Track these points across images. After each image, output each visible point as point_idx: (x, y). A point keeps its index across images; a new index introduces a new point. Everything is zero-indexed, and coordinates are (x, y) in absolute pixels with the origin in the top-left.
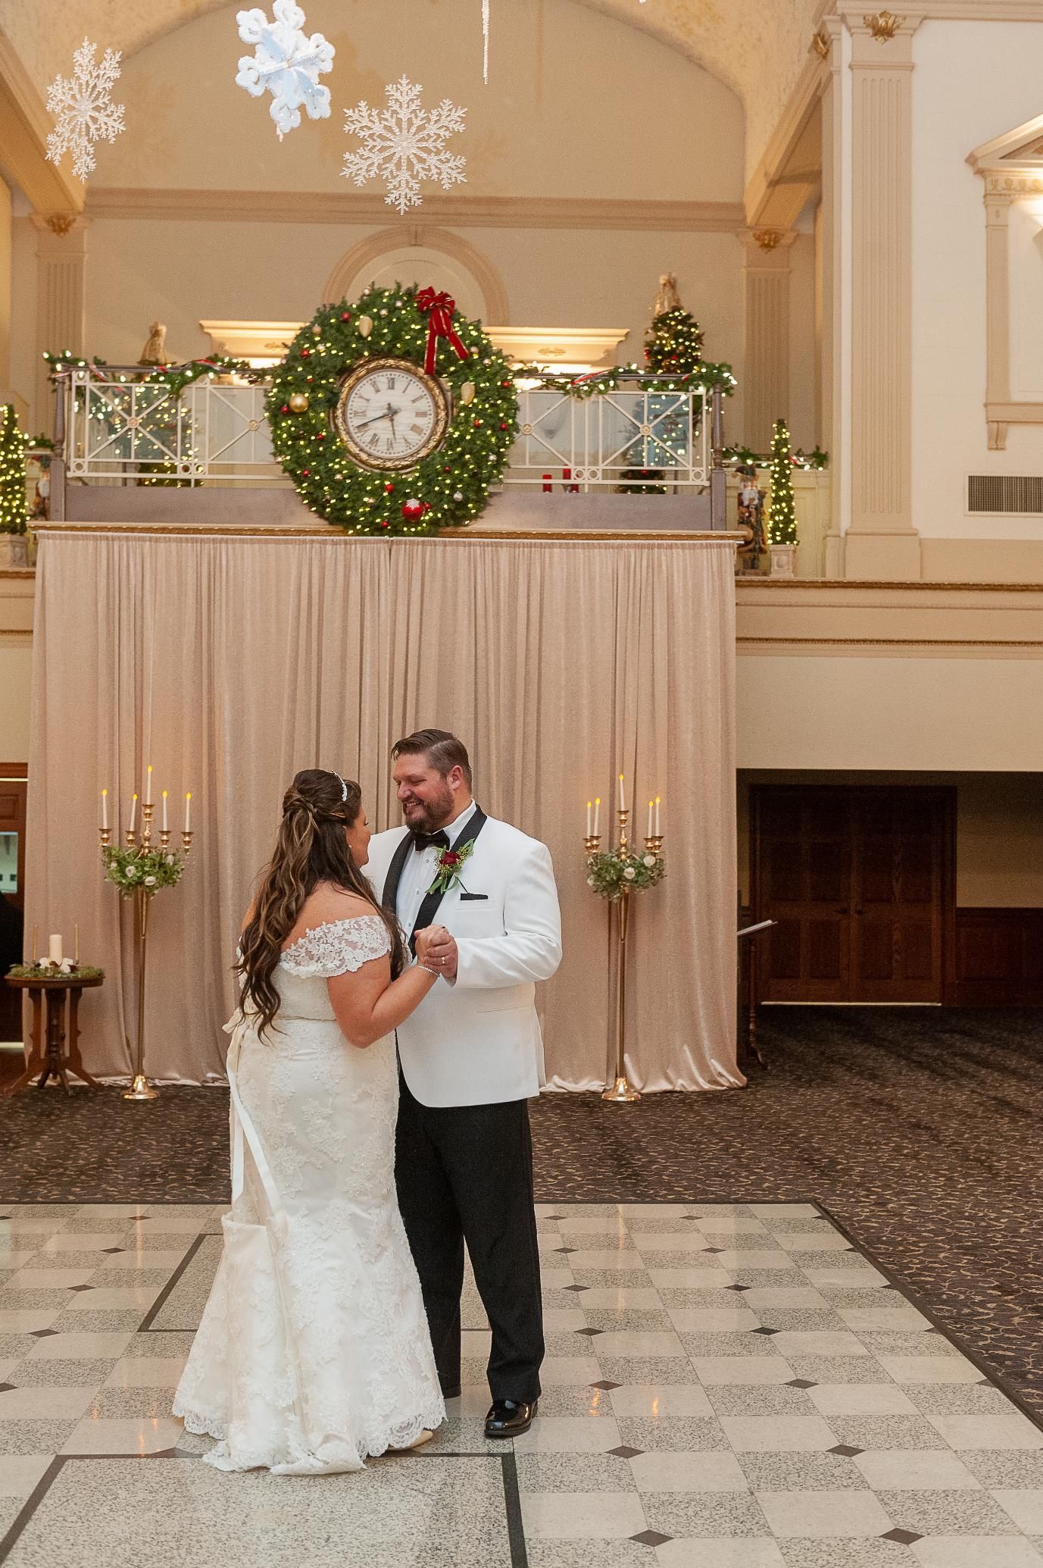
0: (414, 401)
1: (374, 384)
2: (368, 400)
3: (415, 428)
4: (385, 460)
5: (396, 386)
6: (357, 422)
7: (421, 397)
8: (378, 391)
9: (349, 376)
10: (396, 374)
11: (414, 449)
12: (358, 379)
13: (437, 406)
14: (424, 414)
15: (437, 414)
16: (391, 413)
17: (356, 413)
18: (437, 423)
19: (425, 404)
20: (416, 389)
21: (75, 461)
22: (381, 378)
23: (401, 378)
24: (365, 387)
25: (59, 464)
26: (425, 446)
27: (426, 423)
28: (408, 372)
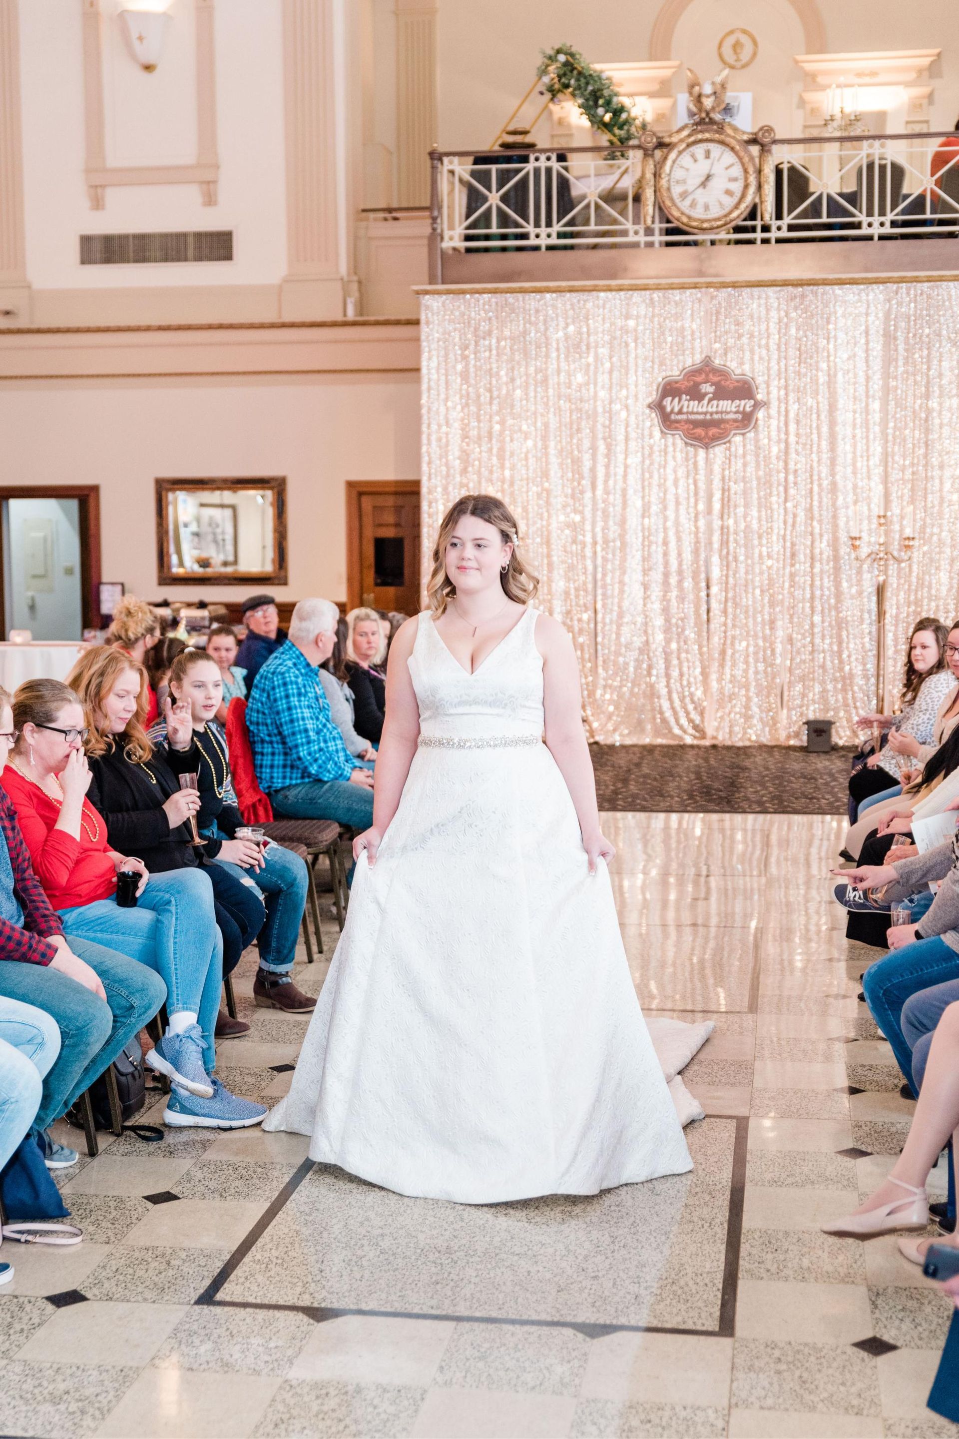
0: (727, 168)
1: (693, 156)
2: (687, 170)
3: (729, 193)
4: (703, 221)
5: (712, 155)
6: (679, 189)
7: (732, 165)
8: (696, 161)
9: (672, 149)
10: (711, 146)
11: (727, 210)
12: (680, 153)
13: (746, 171)
14: (735, 180)
15: (746, 179)
16: (707, 181)
17: (678, 182)
18: (746, 186)
19: (737, 171)
20: (729, 158)
21: (447, 234)
22: (699, 150)
23: (715, 149)
24: (686, 159)
25: (435, 237)
26: (736, 207)
27: (737, 187)
28: (722, 143)
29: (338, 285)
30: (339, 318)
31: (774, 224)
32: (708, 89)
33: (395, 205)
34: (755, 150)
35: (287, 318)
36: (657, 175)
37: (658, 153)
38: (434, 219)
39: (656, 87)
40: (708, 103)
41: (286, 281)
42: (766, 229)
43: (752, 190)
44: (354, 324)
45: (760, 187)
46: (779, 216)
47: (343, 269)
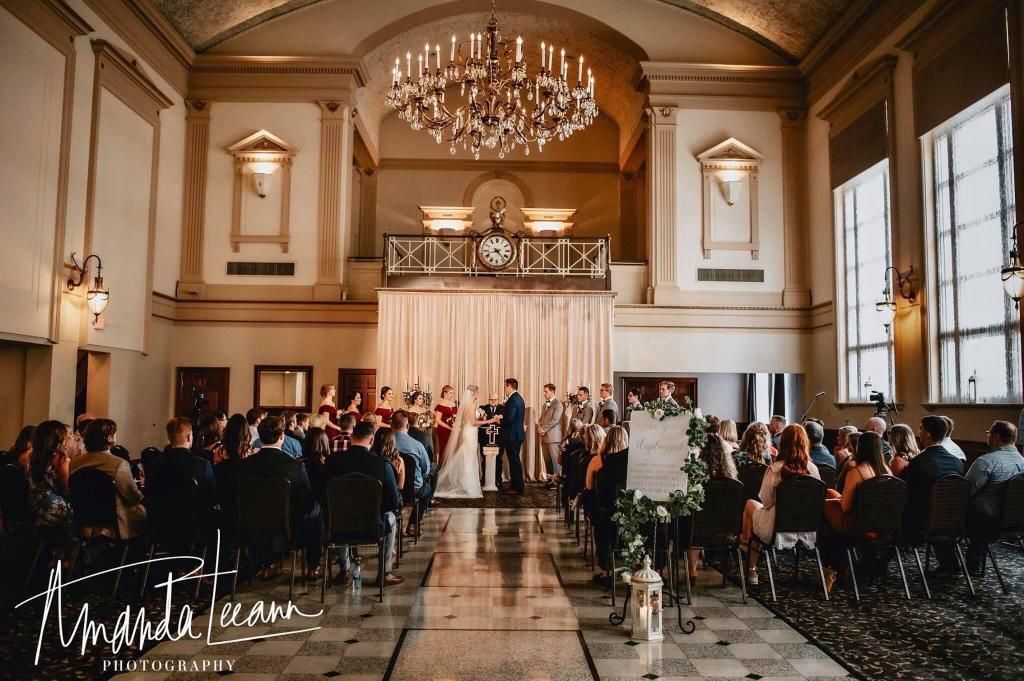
0: (505, 247)
1: (491, 241)
2: (489, 246)
3: (506, 256)
4: (495, 267)
5: (499, 241)
6: (486, 254)
7: (507, 246)
8: (493, 243)
9: (483, 238)
10: (499, 238)
11: (506, 263)
12: (487, 240)
13: (512, 248)
14: (508, 251)
15: (513, 251)
16: (497, 251)
17: (485, 251)
18: (513, 254)
19: (509, 248)
20: (506, 243)
21: (390, 267)
22: (494, 239)
23: (501, 239)
24: (489, 242)
25: (384, 269)
26: (509, 262)
27: (509, 254)
28: (503, 237)
29: (339, 288)
30: (338, 300)
31: (524, 269)
32: (498, 215)
33: (361, 255)
34: (516, 240)
35: (316, 299)
36: (477, 248)
37: (478, 239)
38: (384, 262)
39: (465, 217)
40: (498, 221)
41: (317, 284)
42: (520, 271)
43: (515, 255)
44: (344, 303)
45: (518, 255)
46: (526, 266)
47: (341, 281)
